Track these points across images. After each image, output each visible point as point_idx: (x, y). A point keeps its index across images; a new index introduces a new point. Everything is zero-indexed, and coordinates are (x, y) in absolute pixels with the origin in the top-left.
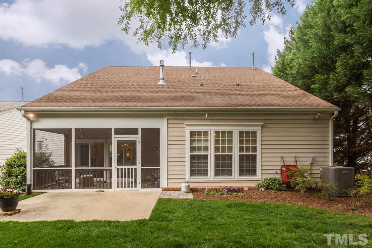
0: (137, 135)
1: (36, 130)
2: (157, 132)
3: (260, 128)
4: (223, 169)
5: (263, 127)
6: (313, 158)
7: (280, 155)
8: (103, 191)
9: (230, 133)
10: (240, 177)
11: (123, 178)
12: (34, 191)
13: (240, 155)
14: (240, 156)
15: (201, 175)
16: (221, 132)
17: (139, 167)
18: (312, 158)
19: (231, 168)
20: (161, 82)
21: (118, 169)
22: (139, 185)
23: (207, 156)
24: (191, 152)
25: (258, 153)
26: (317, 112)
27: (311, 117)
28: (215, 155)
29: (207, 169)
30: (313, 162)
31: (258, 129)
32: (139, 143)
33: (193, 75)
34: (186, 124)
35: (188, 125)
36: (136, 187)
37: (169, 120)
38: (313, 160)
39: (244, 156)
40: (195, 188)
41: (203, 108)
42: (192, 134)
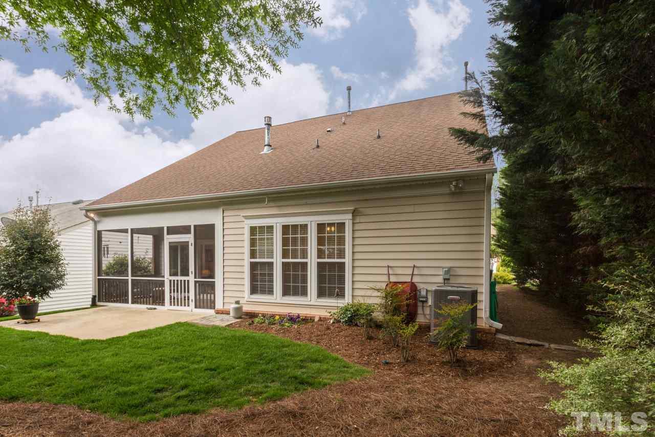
0: (189, 235)
1: (103, 232)
2: (211, 228)
3: (350, 216)
4: (295, 286)
5: (355, 213)
6: (446, 269)
7: (385, 263)
8: (155, 309)
9: (304, 227)
10: (319, 300)
11: (176, 293)
12: (99, 303)
13: (319, 263)
14: (320, 265)
15: (266, 293)
16: (292, 225)
17: (191, 278)
18: (444, 269)
19: (306, 285)
20: (266, 150)
21: (170, 281)
22: (192, 304)
23: (272, 263)
24: (251, 258)
25: (347, 260)
26: (451, 180)
27: (445, 190)
28: (282, 262)
29: (273, 285)
30: (447, 277)
31: (347, 219)
32: (192, 245)
33: (328, 130)
34: (243, 216)
35: (246, 217)
36: (188, 306)
37: (225, 211)
38: (447, 272)
39: (326, 265)
40: (254, 313)
41: (262, 189)
42: (253, 230)
